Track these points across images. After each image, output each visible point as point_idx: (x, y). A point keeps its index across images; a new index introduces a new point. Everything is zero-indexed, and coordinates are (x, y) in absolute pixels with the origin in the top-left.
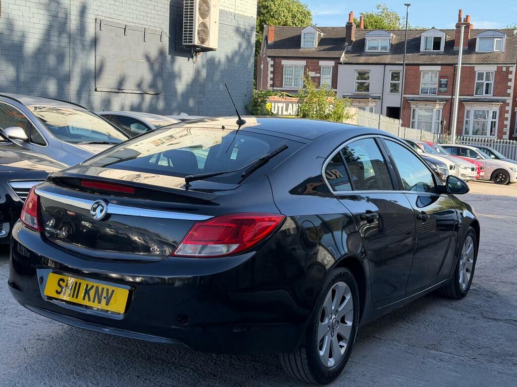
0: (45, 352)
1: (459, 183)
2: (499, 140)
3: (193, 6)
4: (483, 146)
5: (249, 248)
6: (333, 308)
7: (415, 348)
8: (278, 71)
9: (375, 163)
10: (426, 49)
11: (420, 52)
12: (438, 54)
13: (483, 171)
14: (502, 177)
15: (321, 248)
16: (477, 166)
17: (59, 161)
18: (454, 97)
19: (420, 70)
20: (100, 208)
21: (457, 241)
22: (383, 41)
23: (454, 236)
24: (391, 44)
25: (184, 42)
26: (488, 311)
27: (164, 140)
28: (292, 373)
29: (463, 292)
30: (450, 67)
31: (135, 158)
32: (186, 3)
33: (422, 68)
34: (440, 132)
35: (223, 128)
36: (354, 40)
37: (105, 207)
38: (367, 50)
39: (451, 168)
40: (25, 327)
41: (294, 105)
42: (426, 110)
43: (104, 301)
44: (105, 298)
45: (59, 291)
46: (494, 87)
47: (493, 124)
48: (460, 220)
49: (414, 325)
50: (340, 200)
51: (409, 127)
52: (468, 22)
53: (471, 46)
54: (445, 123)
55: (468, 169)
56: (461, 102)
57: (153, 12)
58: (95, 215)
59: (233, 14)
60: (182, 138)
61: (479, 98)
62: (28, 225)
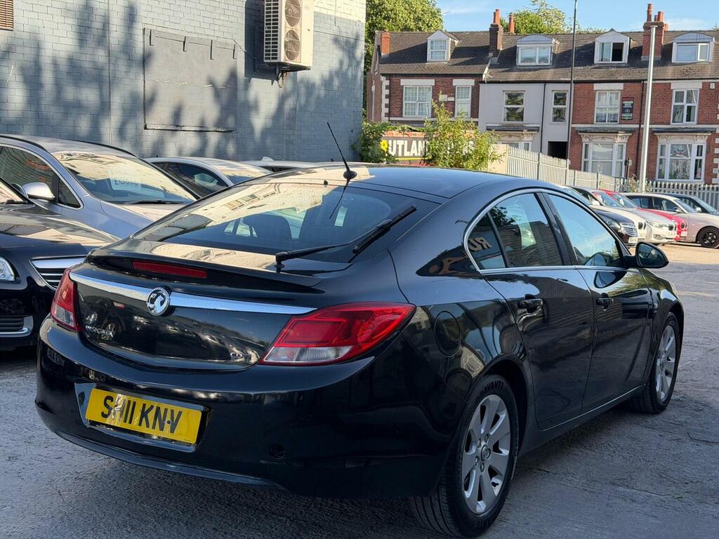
0: (87, 497)
1: (653, 252)
2: (707, 186)
3: (277, 8)
4: (684, 195)
5: (365, 351)
6: (482, 431)
7: (597, 485)
8: (396, 94)
9: (536, 226)
10: (602, 60)
11: (595, 65)
12: (618, 66)
13: (685, 230)
14: (713, 238)
15: (465, 350)
16: (676, 223)
17: (99, 230)
18: (642, 126)
19: (595, 89)
20: (160, 299)
21: (652, 332)
22: (541, 49)
23: (649, 324)
24: (554, 54)
25: (266, 59)
26: (697, 431)
27: (243, 202)
28: (427, 522)
29: (661, 404)
30: (636, 84)
31: (205, 227)
32: (267, 5)
33: (597, 86)
34: (623, 176)
35: (326, 183)
36: (501, 49)
37: (167, 297)
38: (519, 62)
39: (640, 226)
40: (58, 461)
41: (420, 142)
42: (603, 145)
43: (167, 427)
44: (169, 422)
45: (106, 413)
46: (699, 112)
47: (698, 163)
48: (656, 305)
49: (594, 451)
50: (490, 282)
51: (580, 170)
52: (661, 21)
53: (665, 55)
54: (630, 164)
55: (663, 228)
56: (652, 132)
57: (222, 17)
58: (153, 309)
59: (333, 18)
60: (268, 199)
61: (677, 127)
62: (60, 322)
